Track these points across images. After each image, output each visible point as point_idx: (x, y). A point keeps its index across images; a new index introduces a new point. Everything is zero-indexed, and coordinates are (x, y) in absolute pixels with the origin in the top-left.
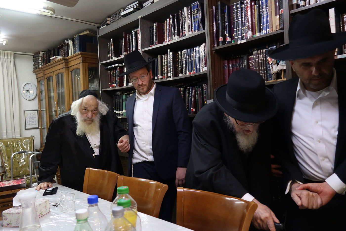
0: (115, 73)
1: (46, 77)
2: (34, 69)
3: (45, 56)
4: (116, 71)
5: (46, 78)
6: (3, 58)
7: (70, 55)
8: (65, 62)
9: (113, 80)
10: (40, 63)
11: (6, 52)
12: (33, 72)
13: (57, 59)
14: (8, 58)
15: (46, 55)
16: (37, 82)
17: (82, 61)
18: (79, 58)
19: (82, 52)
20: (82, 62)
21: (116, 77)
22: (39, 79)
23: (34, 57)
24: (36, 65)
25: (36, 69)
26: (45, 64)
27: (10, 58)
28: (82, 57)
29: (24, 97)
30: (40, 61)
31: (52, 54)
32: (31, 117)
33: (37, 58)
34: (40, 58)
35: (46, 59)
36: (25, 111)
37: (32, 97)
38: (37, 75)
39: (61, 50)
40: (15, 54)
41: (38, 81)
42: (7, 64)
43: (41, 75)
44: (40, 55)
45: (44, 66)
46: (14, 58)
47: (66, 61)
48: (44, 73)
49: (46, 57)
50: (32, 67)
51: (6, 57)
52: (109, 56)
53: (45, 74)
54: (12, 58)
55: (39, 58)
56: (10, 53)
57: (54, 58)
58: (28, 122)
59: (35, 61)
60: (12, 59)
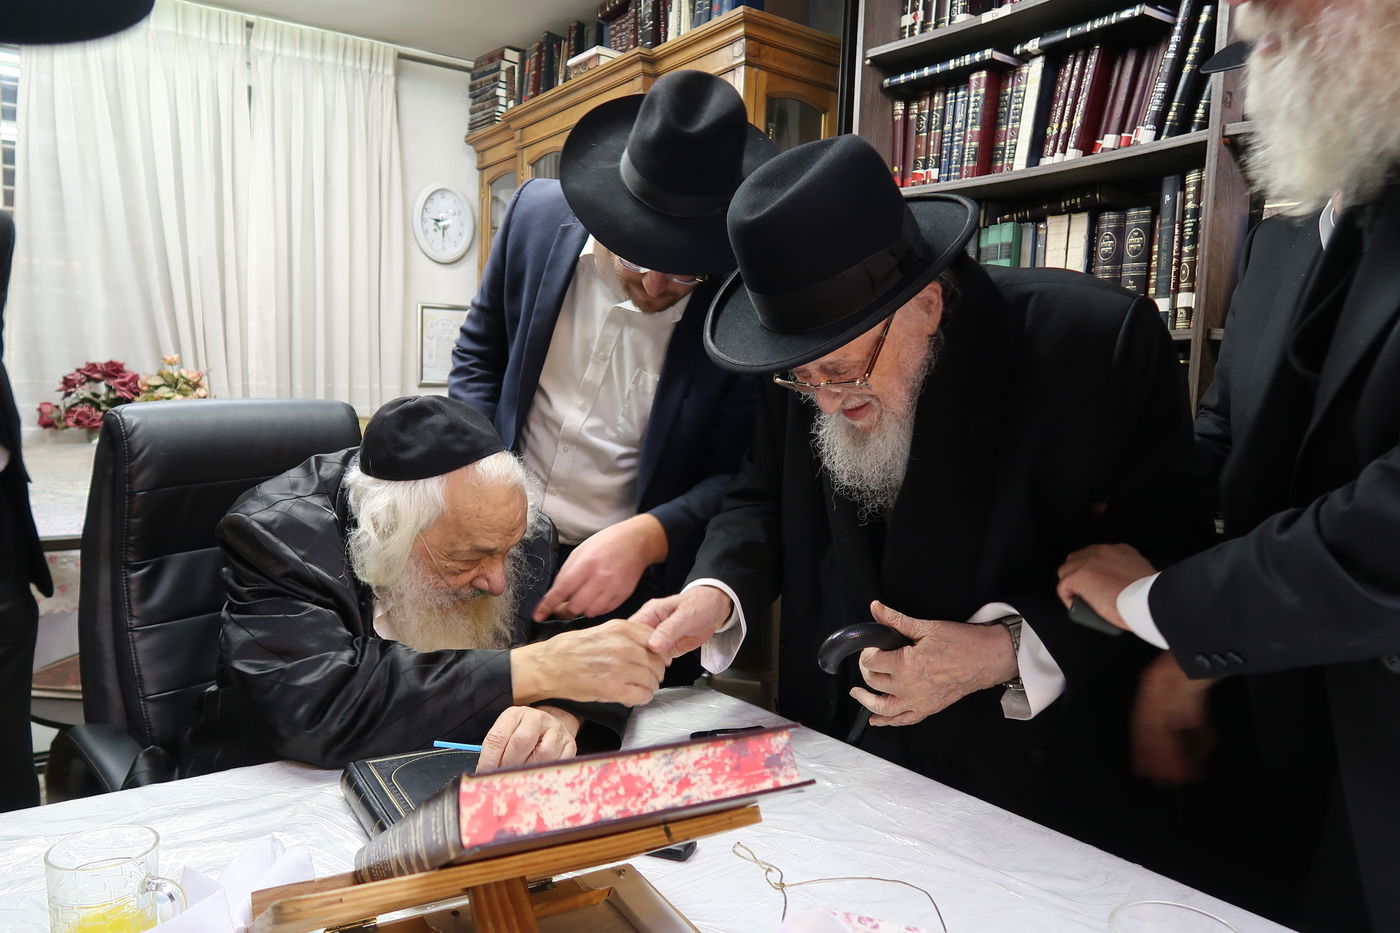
0: (944, 110)
1: (527, 156)
2: (473, 126)
3: (531, 62)
4: (945, 99)
5: (529, 163)
6: (355, 70)
7: (672, 36)
8: (645, 74)
9: (922, 147)
10: (502, 101)
11: (366, 41)
12: (467, 142)
13: (603, 61)
14: (373, 69)
15: (539, 58)
16: (482, 186)
17: (743, 59)
18: (731, 42)
19: (754, 11)
20: (747, 63)
21: (943, 133)
22: (489, 174)
23: (473, 78)
24: (482, 109)
25: (482, 128)
26: (532, 97)
27: (380, 69)
28: (747, 36)
29: (421, 250)
30: (501, 92)
31: (573, 47)
32: (445, 335)
33: (491, 76)
34: (503, 77)
35: (535, 76)
36: (423, 307)
37: (452, 252)
38: (481, 152)
39: (614, 29)
40: (401, 56)
41: (486, 180)
42: (367, 98)
43: (504, 151)
44: (505, 65)
45: (524, 104)
46: (398, 73)
47: (649, 69)
48: (521, 140)
49: (538, 67)
50: (464, 119)
51: (365, 66)
52: (907, 20)
53: (526, 142)
54: (390, 71)
55: (496, 79)
56: (382, 48)
57: (590, 59)
58: (431, 356)
59: (480, 94)
60: (388, 76)
